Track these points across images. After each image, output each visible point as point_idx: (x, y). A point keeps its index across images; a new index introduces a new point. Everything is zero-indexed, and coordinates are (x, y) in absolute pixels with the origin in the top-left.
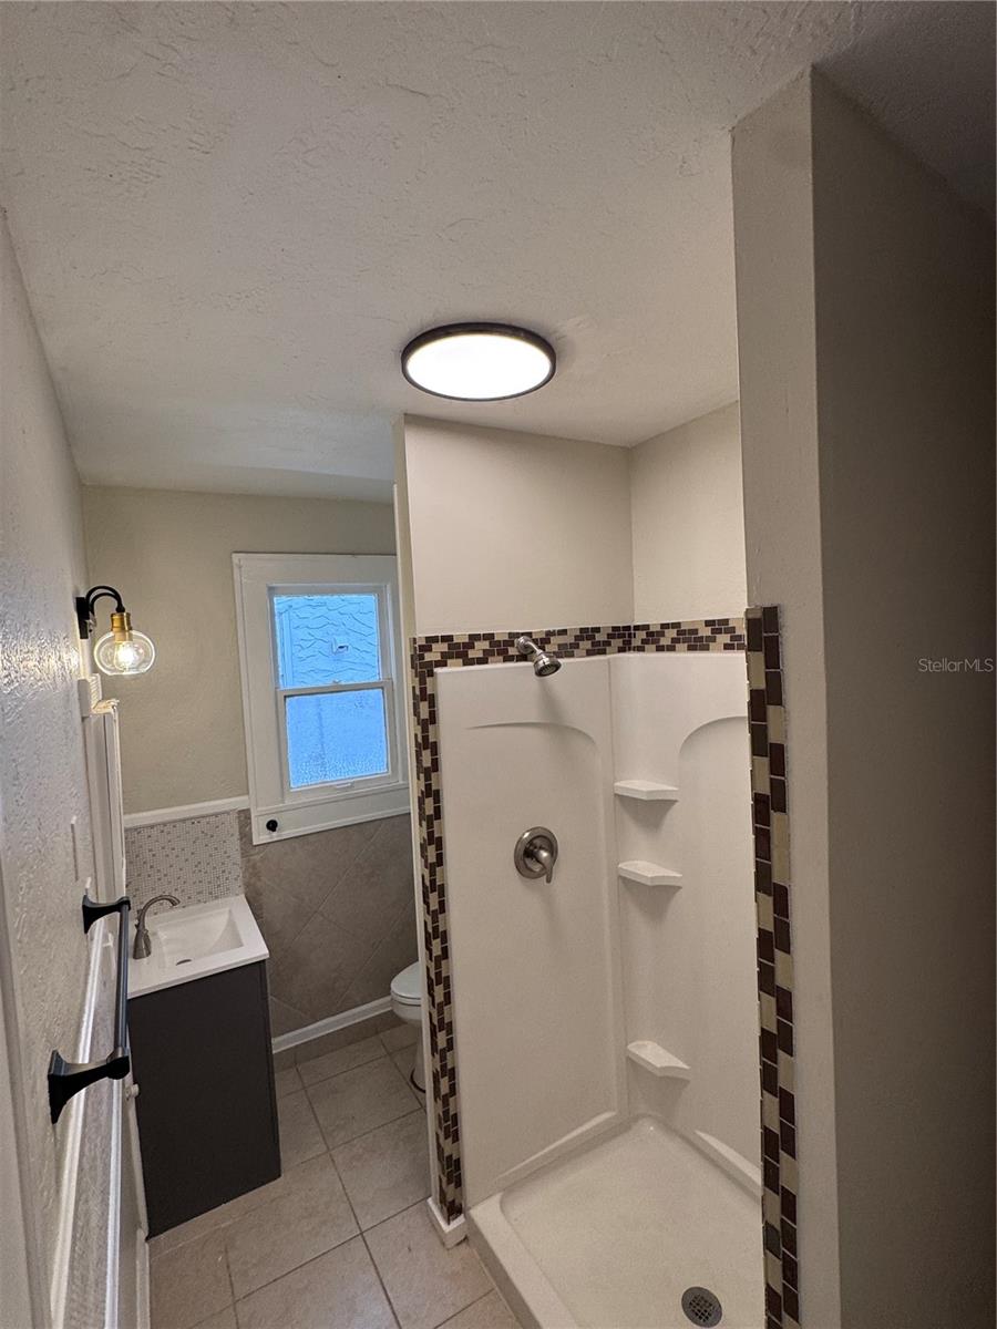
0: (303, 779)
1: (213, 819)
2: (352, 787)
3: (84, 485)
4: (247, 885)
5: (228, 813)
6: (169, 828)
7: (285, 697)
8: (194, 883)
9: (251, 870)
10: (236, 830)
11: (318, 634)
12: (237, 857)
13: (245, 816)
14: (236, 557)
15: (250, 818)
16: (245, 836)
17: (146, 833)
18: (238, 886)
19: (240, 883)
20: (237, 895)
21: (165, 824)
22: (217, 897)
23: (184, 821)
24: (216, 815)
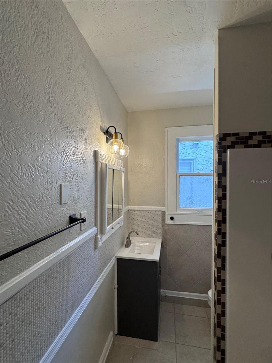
0: (184, 205)
1: (154, 212)
2: (202, 211)
3: (128, 112)
4: (163, 236)
5: (158, 211)
6: (142, 212)
7: (180, 176)
8: (148, 231)
9: (164, 231)
10: (161, 217)
11: (205, 166)
12: (160, 226)
13: (164, 213)
14: (166, 129)
15: (165, 214)
16: (163, 220)
17: (136, 212)
18: (160, 235)
19: (160, 234)
20: (160, 238)
21: (141, 211)
22: (154, 237)
23: (146, 211)
24: (155, 211)
